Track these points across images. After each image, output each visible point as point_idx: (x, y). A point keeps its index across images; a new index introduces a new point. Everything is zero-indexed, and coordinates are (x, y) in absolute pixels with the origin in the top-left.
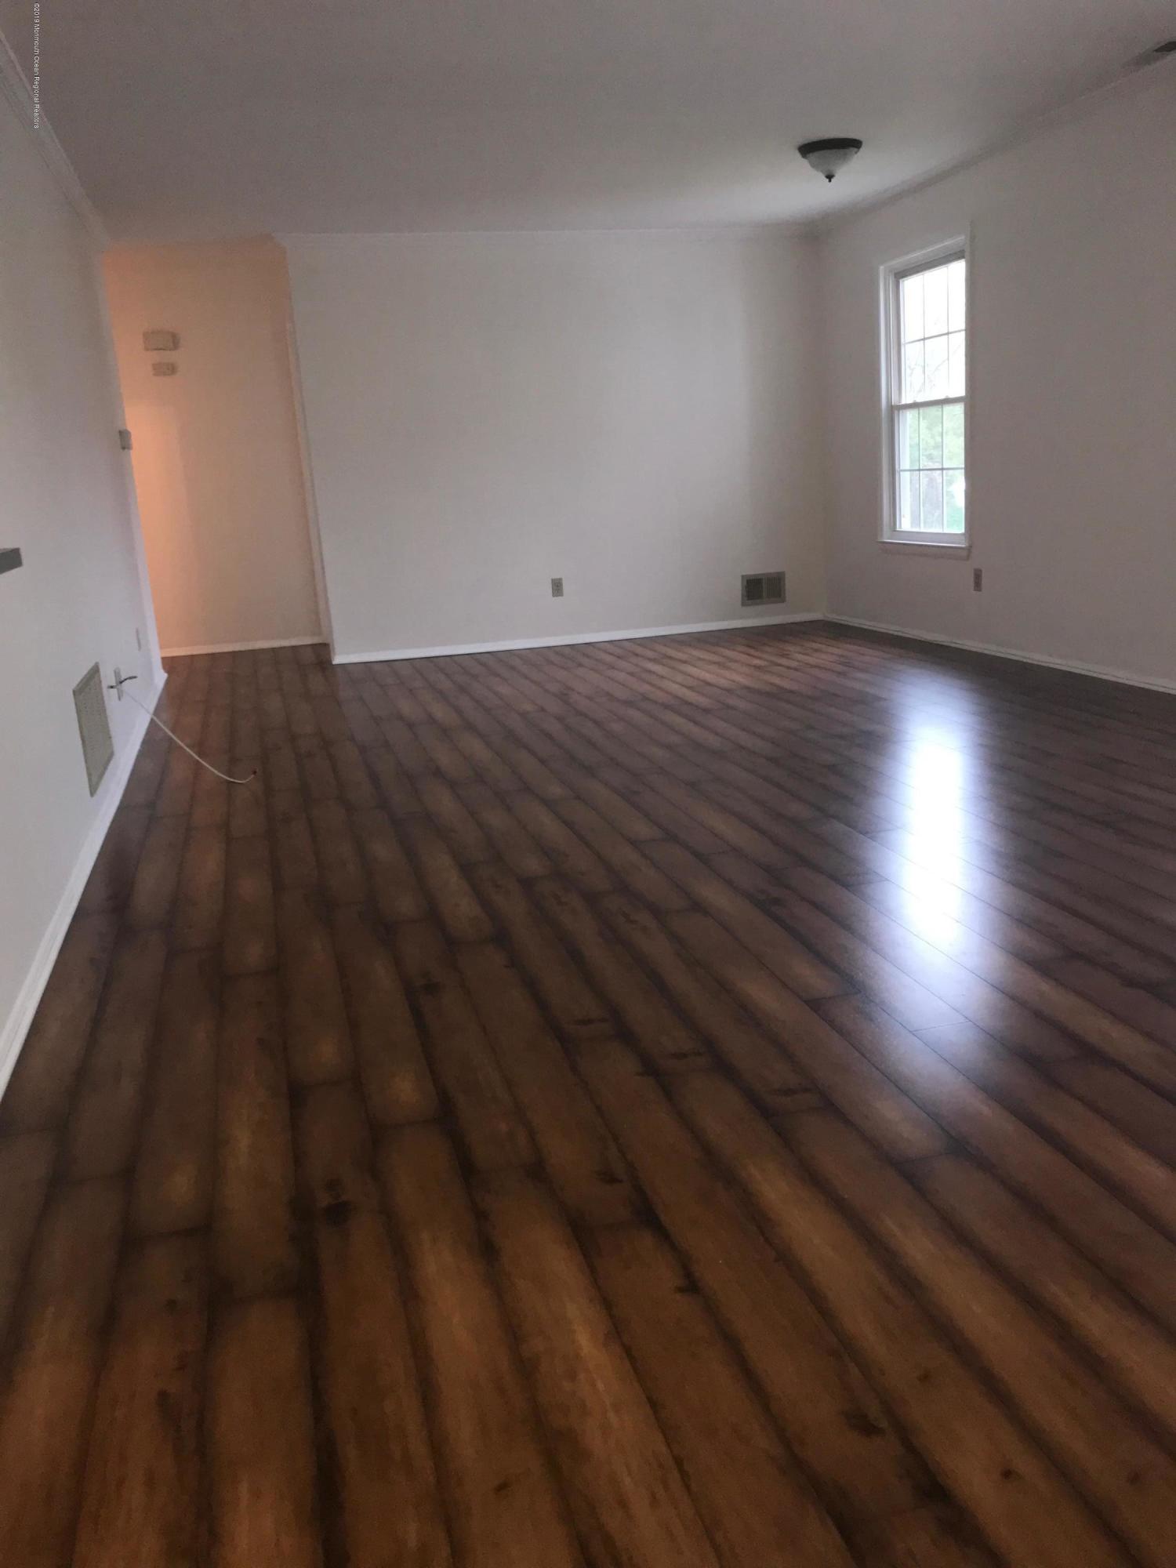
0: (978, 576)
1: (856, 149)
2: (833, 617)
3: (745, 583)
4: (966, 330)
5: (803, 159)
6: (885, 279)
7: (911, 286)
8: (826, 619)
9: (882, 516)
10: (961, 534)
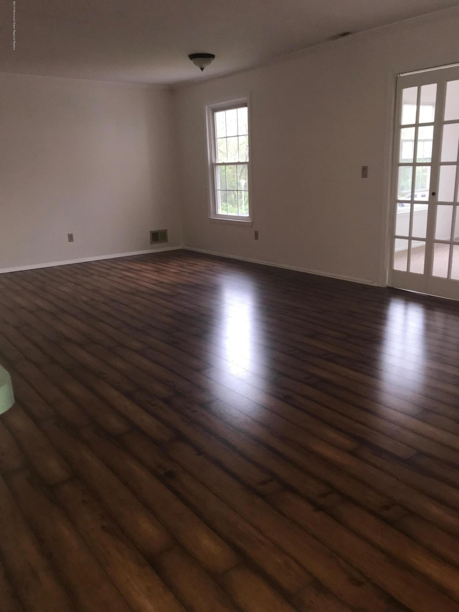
0: (256, 234)
1: (213, 59)
2: (187, 248)
3: (151, 234)
4: (249, 135)
5: (190, 60)
6: (208, 113)
7: (219, 116)
8: (183, 248)
9: (210, 209)
10: (248, 217)
